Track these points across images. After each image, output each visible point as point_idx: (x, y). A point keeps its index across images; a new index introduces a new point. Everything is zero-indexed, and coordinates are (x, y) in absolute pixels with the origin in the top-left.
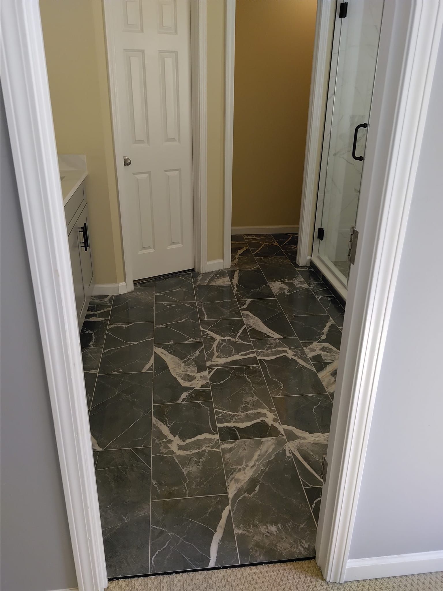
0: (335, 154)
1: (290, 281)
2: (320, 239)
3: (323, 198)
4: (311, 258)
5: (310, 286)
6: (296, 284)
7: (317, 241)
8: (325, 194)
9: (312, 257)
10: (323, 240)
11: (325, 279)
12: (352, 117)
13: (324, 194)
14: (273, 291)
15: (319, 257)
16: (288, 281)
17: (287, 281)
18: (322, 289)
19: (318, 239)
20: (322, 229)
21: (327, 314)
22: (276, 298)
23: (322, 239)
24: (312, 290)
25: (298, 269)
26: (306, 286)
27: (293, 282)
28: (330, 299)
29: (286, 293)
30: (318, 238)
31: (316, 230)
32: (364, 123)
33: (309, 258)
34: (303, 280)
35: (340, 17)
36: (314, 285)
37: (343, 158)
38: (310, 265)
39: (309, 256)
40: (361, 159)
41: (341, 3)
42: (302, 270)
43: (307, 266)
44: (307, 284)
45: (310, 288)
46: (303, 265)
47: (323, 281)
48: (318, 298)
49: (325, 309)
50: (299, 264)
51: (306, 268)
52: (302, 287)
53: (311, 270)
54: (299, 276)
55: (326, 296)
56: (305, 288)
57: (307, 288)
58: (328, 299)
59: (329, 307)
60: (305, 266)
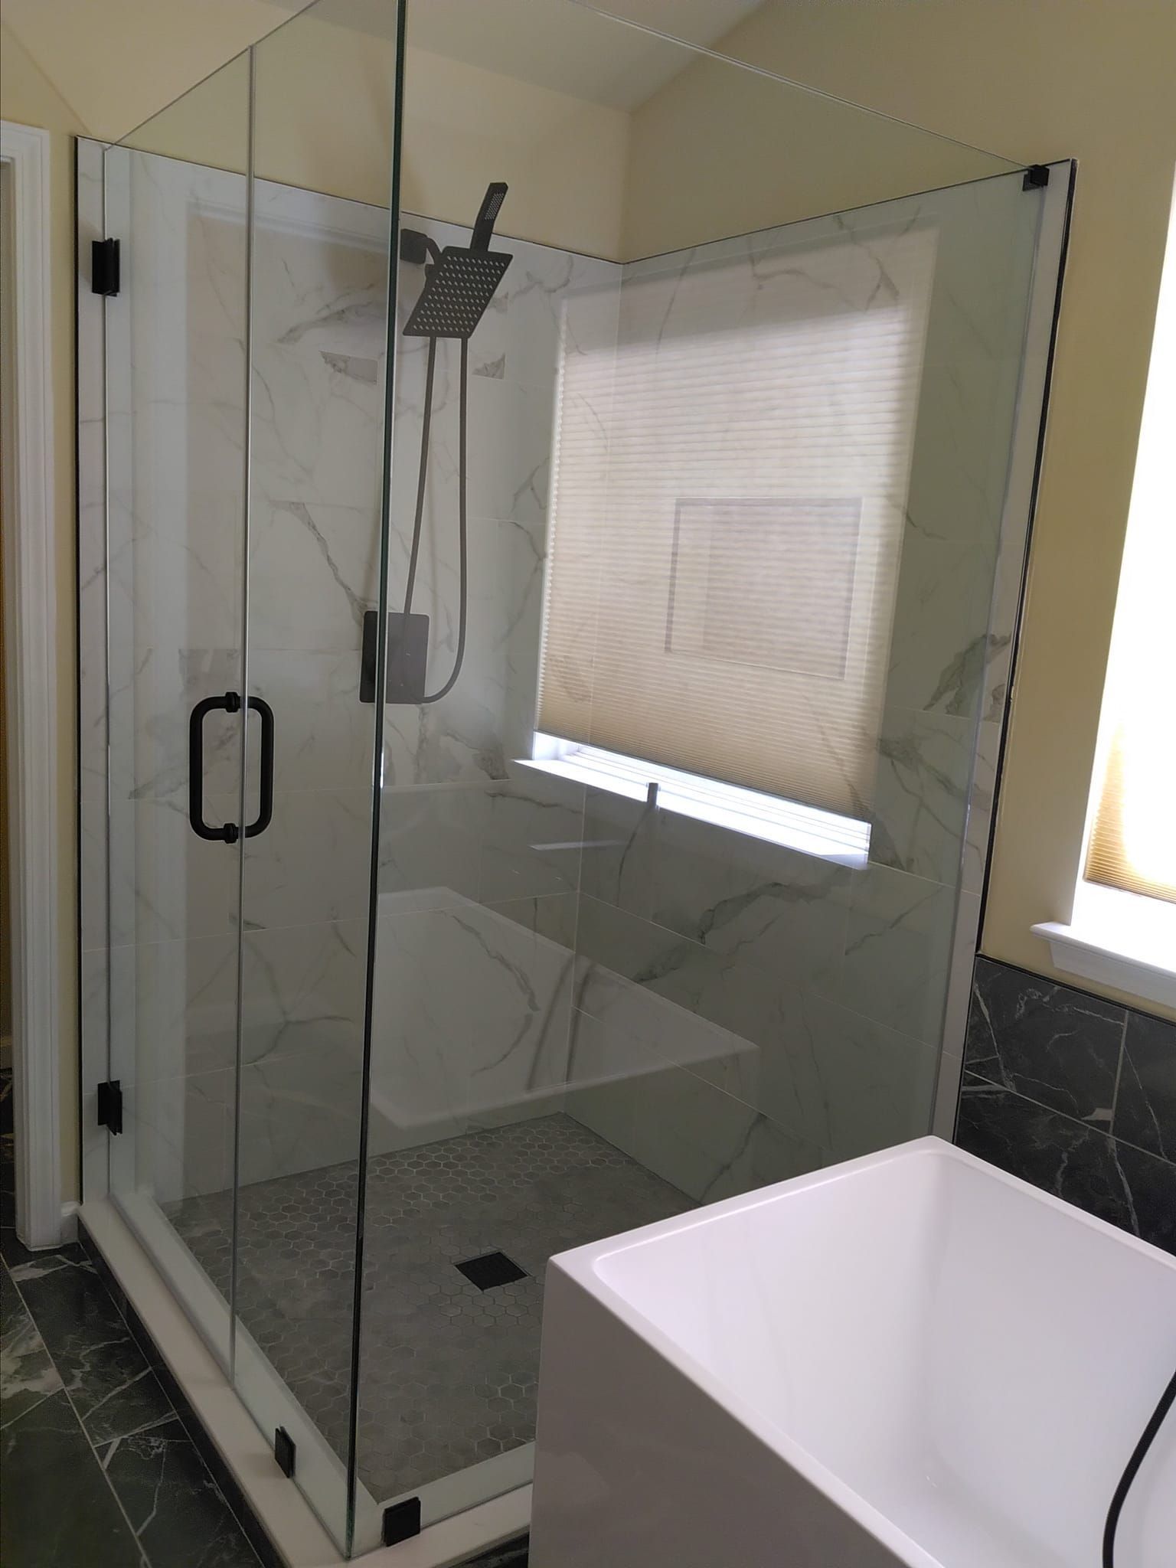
0: (136, 794)
2: (109, 1128)
4: (76, 1210)
5: (69, 1380)
7: (97, 1137)
8: (114, 948)
9: (82, 1205)
10: (121, 1131)
12: (191, 658)
15: (110, 1199)
18: (126, 1381)
19: (101, 1126)
20: (111, 1083)
23: (117, 1127)
24: (76, 1402)
25: (24, 1273)
26: (47, 1380)
28: (158, 1446)
30: (100, 1123)
31: (90, 1092)
32: (228, 694)
33: (69, 1209)
34: (37, 1341)
35: (95, 290)
36: (87, 1368)
37: (171, 805)
38: (80, 1240)
39: (73, 1202)
40: (229, 834)
41: (95, 240)
42: (39, 1273)
43: (64, 1250)
44: (56, 1363)
45: (67, 1389)
46: (49, 1245)
47: (130, 1332)
48: (103, 1458)
49: (136, 1535)
50: (29, 1246)
51: (58, 1256)
52: (30, 1392)
53: (83, 1263)
54: (22, 1317)
55: (141, 1434)
56: (46, 1395)
57: (49, 1394)
58: (152, 1448)
59: (154, 1513)
60: (58, 1247)
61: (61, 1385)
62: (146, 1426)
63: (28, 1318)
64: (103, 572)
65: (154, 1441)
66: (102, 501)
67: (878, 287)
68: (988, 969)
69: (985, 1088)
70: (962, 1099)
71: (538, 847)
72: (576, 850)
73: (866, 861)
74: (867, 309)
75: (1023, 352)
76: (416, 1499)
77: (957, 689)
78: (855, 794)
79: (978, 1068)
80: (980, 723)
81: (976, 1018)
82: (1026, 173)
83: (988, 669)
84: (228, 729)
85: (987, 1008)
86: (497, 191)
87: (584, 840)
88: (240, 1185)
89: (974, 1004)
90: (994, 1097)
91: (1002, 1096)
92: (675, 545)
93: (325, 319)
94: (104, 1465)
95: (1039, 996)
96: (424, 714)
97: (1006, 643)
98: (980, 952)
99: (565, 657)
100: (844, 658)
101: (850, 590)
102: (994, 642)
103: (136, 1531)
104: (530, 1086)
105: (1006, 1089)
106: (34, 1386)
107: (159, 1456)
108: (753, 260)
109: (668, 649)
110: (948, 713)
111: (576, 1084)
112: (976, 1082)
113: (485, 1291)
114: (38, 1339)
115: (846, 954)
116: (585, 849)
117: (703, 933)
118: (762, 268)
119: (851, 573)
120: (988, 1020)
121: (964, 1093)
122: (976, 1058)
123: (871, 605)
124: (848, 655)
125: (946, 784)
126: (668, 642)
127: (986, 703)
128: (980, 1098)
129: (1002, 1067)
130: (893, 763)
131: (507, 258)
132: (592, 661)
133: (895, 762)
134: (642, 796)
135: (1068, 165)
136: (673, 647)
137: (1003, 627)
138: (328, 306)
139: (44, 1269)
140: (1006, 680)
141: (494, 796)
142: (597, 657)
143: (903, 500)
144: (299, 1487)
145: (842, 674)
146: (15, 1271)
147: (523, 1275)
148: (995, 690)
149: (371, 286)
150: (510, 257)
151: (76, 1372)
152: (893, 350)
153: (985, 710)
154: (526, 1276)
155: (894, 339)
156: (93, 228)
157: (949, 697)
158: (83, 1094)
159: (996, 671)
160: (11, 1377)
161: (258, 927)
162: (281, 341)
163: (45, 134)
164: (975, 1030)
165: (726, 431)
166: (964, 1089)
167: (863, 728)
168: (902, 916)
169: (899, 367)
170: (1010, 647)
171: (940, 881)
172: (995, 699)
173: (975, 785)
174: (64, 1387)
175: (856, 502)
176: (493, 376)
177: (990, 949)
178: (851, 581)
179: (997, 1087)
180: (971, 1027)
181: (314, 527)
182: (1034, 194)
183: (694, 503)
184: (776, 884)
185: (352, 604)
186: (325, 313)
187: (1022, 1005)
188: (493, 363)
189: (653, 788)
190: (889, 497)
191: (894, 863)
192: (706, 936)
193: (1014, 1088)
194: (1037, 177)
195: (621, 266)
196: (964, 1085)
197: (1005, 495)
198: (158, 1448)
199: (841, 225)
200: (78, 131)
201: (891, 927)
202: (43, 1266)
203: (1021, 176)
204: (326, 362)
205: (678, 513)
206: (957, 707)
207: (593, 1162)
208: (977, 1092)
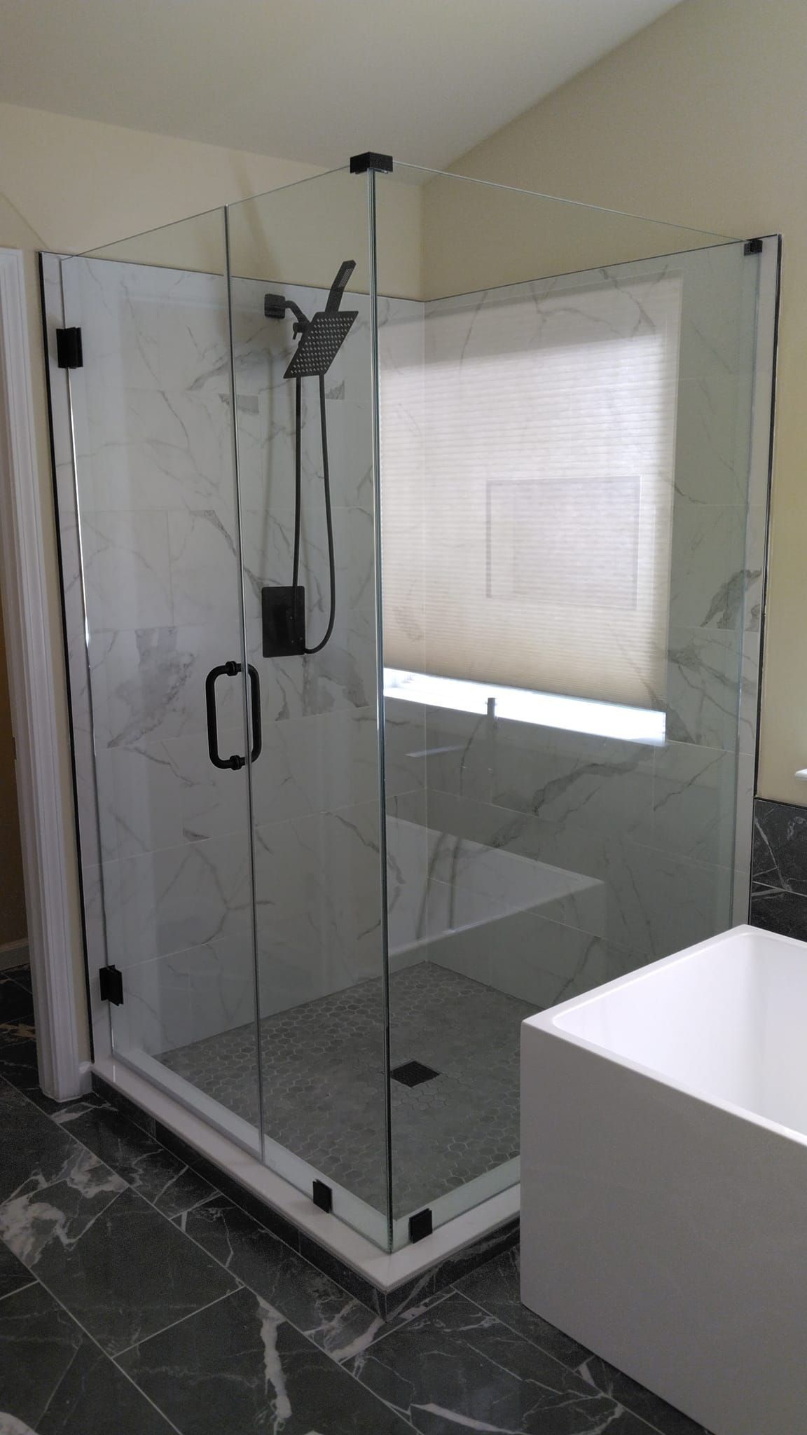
0: (111, 744)
1: (55, 1180)
2: (110, 1001)
3: (97, 878)
4: (92, 1068)
5: (131, 1181)
6: (80, 1188)
7: (101, 1010)
8: (104, 864)
9: (95, 1062)
10: (122, 1003)
11: (166, 1136)
13: (100, 861)
14: (15, 1249)
15: (114, 1057)
16: (47, 1181)
17: (44, 1184)
18: (173, 1177)
19: (104, 1000)
20: (110, 967)
21: (240, 1288)
22: (39, 1280)
23: (118, 999)
24: (144, 1194)
25: (61, 1118)
26: (115, 1183)
27: (68, 1180)
28: (216, 1213)
29: (65, 1240)
30: (103, 998)
31: (94, 976)
33: (84, 1067)
34: (95, 1160)
35: (60, 366)
36: (141, 1171)
37: (137, 750)
38: (94, 1090)
39: (85, 1062)
40: (235, 763)
41: (58, 328)
42: (75, 1116)
43: (85, 1098)
44: (116, 1172)
45: (132, 1187)
46: (72, 1097)
47: (161, 1145)
48: (180, 1225)
49: (226, 1267)
50: (58, 1099)
51: (83, 1103)
52: (106, 1192)
53: (104, 1105)
54: (75, 1146)
55: (199, 1207)
56: (118, 1193)
57: (122, 1191)
58: (212, 1215)
59: (232, 1253)
60: (79, 1097)
61: (127, 1185)
62: (203, 1202)
63: (80, 1145)
64: (79, 578)
65: (213, 1211)
66: (74, 524)
67: (640, 322)
68: (763, 807)
69: (768, 892)
70: (753, 903)
71: (413, 755)
72: (422, 757)
73: (664, 739)
74: (632, 336)
75: (754, 368)
76: (428, 1210)
77: (724, 610)
78: (651, 692)
79: (764, 877)
80: (744, 634)
81: (758, 843)
82: (747, 242)
83: (746, 594)
84: (173, 688)
85: (766, 834)
86: (348, 266)
87: (428, 749)
88: (261, 1016)
89: (755, 834)
90: (776, 897)
91: (781, 896)
92: (489, 516)
93: (219, 369)
94: (183, 1228)
95: (804, 822)
96: (306, 662)
97: (758, 575)
98: (757, 796)
99: (403, 607)
100: (635, 594)
101: (636, 543)
102: (749, 575)
103: (224, 1263)
104: (418, 937)
105: (783, 890)
106: (107, 1188)
107: (219, 1219)
108: (535, 299)
109: (489, 596)
110: (719, 627)
111: (425, 941)
112: (761, 888)
113: (414, 1087)
114: (95, 1158)
115: (655, 809)
116: (429, 757)
117: (536, 808)
118: (546, 305)
119: (637, 530)
120: (767, 843)
121: (754, 898)
122: (761, 871)
123: (653, 554)
124: (638, 591)
125: (722, 678)
126: (489, 590)
127: (747, 619)
128: (766, 900)
129: (780, 876)
130: (679, 667)
131: (353, 315)
132: (423, 609)
133: (682, 667)
134: (483, 711)
135: (777, 237)
136: (493, 593)
137: (754, 564)
138: (221, 359)
139: (76, 1112)
140: (760, 602)
141: (359, 720)
142: (426, 605)
143: (671, 476)
144: (337, 1217)
145: (634, 605)
146: (55, 1117)
147: (436, 1074)
148: (753, 609)
149: (250, 340)
150: (357, 313)
151: (134, 1175)
152: (653, 367)
153: (747, 624)
154: (438, 1074)
155: (653, 358)
156: (55, 320)
157: (719, 616)
158: (90, 978)
159: (752, 596)
160: (87, 1184)
161: (202, 837)
162: (191, 388)
163: (20, 253)
164: (758, 851)
165: (525, 428)
166: (753, 895)
167: (654, 643)
168: (694, 778)
169: (660, 379)
170: (762, 578)
171: (723, 748)
172: (754, 615)
173: (744, 678)
174: (129, 1186)
175: (636, 479)
176: (337, 398)
177: (766, 792)
178: (636, 537)
179: (777, 890)
180: (754, 850)
181: (222, 528)
182: (753, 258)
183: (500, 484)
184: (594, 765)
185: (252, 583)
186: (219, 365)
187: (792, 829)
188: (336, 388)
189: (491, 703)
190: (661, 473)
191: (686, 739)
192: (539, 810)
193: (791, 889)
194: (754, 246)
195: (423, 303)
196: (753, 892)
197: (749, 472)
198: (217, 1213)
199: (606, 276)
200: (40, 247)
201: (689, 786)
202: (75, 1111)
203: (742, 245)
204: (223, 401)
205: (488, 491)
206: (726, 622)
207: (462, 993)
208: (764, 896)
